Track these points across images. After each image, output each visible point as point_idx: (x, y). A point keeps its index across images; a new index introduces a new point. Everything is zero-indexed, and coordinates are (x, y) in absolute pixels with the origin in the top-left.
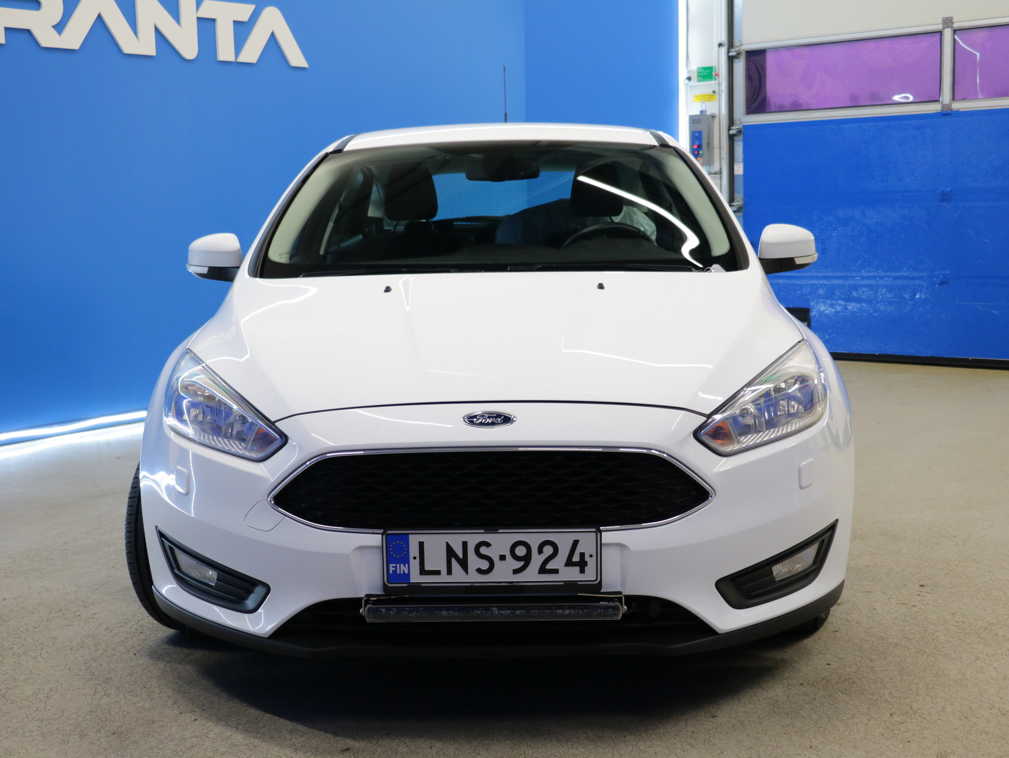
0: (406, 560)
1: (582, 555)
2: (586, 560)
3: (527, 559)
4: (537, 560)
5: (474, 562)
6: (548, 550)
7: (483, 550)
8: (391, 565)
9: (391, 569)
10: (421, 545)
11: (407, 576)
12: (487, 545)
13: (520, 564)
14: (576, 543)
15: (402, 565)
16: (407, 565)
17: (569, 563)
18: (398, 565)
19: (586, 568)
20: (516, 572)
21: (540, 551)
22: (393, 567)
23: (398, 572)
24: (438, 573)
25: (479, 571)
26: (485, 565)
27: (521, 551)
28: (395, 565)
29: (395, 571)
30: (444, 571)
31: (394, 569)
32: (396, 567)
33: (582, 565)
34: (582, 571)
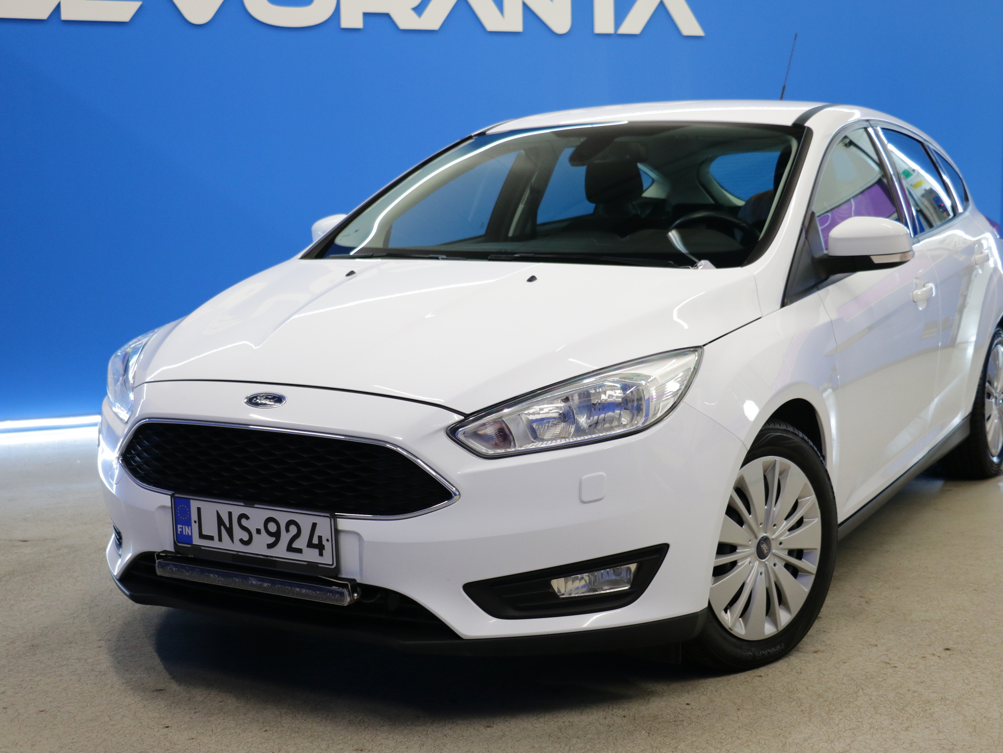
0: (188, 523)
1: (320, 538)
2: (324, 543)
3: (277, 535)
4: (285, 538)
5: (238, 533)
6: (293, 530)
7: (244, 522)
8: (179, 526)
9: (179, 530)
10: (199, 509)
11: (190, 538)
12: (247, 518)
13: (272, 540)
14: (314, 526)
15: (186, 527)
16: (190, 527)
17: (310, 545)
18: (184, 526)
19: (324, 551)
20: (270, 546)
21: (287, 530)
22: (180, 528)
23: (184, 533)
24: (211, 538)
25: (241, 541)
26: (246, 537)
27: (272, 527)
28: (181, 526)
29: (182, 532)
30: (216, 538)
31: (181, 530)
32: (182, 528)
33: (320, 547)
34: (321, 554)
